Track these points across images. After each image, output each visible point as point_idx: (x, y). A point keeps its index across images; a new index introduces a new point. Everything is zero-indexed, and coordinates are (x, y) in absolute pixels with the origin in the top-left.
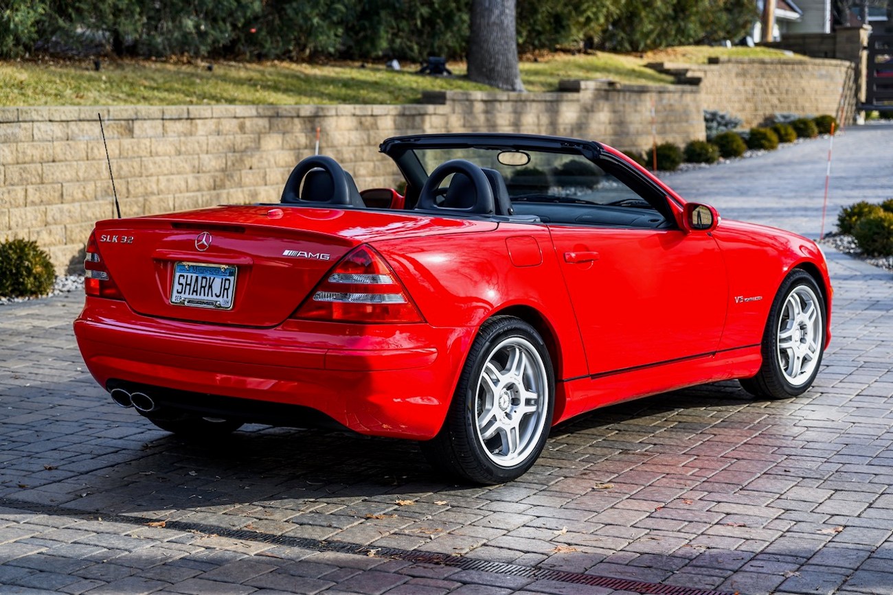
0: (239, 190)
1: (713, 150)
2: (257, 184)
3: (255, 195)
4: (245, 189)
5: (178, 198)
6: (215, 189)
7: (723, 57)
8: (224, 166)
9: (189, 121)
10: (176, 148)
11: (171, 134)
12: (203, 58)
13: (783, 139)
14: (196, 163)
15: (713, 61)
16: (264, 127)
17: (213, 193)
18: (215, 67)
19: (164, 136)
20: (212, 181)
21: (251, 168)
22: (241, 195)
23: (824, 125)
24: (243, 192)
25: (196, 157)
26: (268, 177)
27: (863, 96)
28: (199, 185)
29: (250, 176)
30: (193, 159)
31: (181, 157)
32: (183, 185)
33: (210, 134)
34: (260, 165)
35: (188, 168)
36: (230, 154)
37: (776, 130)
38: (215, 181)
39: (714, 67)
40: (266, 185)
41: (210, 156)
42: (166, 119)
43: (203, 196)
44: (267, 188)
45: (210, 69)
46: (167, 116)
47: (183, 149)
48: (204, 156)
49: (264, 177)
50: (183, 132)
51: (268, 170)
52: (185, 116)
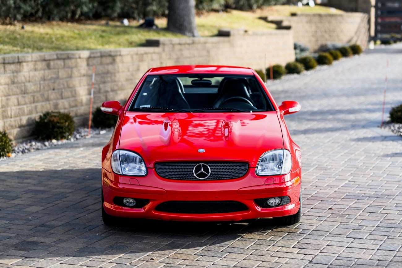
0: (48, 103)
1: (300, 66)
2: (57, 99)
3: (56, 106)
4: (51, 102)
5: (14, 109)
6: (34, 103)
7: (299, 12)
8: (38, 89)
9: (19, 64)
10: (12, 80)
11: (8, 72)
12: (19, 21)
13: (336, 58)
14: (23, 88)
15: (293, 15)
16: (61, 65)
17: (33, 105)
18: (25, 27)
19: (4, 73)
20: (32, 99)
21: (54, 89)
22: (48, 106)
23: (355, 50)
24: (49, 104)
25: (23, 85)
26: (63, 95)
27: (373, 33)
28: (25, 101)
29: (54, 94)
30: (22, 86)
31: (15, 85)
32: (16, 101)
33: (31, 71)
34: (59, 87)
35: (18, 91)
36: (42, 82)
37: (331, 54)
38: (34, 99)
39: (294, 18)
40: (62, 98)
41: (31, 84)
42: (6, 64)
43: (27, 107)
44: (63, 101)
45: (23, 28)
46: (6, 61)
47: (16, 80)
48: (27, 84)
49: (61, 95)
50: (15, 70)
51: (63, 90)
52: (17, 61)
